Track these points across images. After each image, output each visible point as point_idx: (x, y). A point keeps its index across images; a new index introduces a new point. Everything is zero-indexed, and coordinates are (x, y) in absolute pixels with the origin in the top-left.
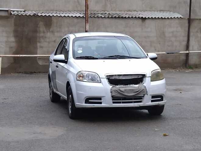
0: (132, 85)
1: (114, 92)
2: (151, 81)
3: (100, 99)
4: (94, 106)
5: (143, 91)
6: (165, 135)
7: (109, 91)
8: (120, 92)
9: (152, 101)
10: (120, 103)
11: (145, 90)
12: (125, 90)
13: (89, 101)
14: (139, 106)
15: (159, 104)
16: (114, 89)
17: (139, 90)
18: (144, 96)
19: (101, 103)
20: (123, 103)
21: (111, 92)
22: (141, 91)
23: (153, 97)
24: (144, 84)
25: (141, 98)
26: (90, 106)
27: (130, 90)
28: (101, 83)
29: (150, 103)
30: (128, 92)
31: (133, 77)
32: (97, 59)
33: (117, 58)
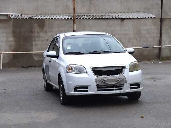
0: (113, 76)
1: (98, 81)
2: (129, 72)
3: (87, 87)
4: (82, 93)
6: (142, 117)
7: (94, 81)
8: (103, 81)
9: (131, 88)
10: (104, 90)
11: (125, 80)
12: (108, 80)
13: (78, 89)
14: (120, 93)
15: (137, 91)
16: (99, 79)
17: (119, 79)
18: (124, 84)
19: (87, 91)
20: (106, 90)
21: (96, 82)
22: (122, 80)
23: (131, 85)
24: (123, 75)
25: (121, 86)
26: (78, 93)
27: (112, 79)
28: (87, 74)
29: (129, 90)
30: (110, 82)
31: (114, 69)
32: (83, 54)
33: (100, 53)
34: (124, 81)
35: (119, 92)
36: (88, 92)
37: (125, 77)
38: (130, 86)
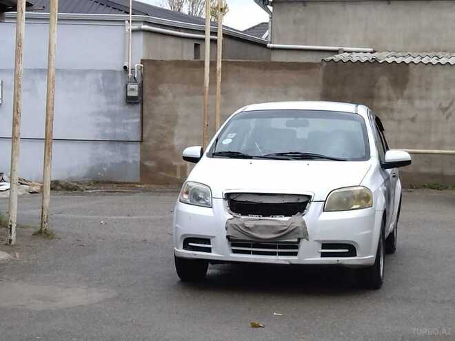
0: (278, 218)
1: (232, 229)
2: (324, 211)
3: (207, 241)
4: (195, 255)
5: (295, 231)
6: (255, 326)
7: (224, 226)
8: (246, 229)
9: (323, 255)
10: (248, 252)
11: (301, 229)
12: (256, 226)
13: (190, 244)
14: (288, 263)
15: (340, 262)
16: (236, 222)
17: (286, 228)
18: (299, 242)
19: (209, 250)
20: (255, 253)
21: (226, 229)
22: (293, 230)
23: (325, 246)
24: (303, 217)
25: (295, 246)
26: (189, 254)
27: (267, 226)
28: (211, 207)
29: (317, 259)
30: (261, 232)
31: (287, 200)
32: (251, 158)
33: (290, 158)
34: (298, 233)
35: (286, 260)
36: (211, 252)
37: (304, 223)
38: (322, 249)
